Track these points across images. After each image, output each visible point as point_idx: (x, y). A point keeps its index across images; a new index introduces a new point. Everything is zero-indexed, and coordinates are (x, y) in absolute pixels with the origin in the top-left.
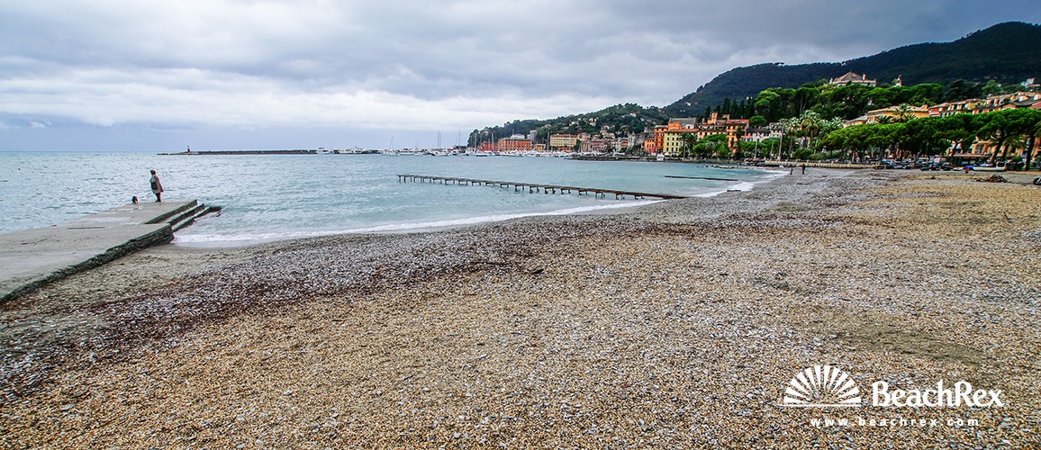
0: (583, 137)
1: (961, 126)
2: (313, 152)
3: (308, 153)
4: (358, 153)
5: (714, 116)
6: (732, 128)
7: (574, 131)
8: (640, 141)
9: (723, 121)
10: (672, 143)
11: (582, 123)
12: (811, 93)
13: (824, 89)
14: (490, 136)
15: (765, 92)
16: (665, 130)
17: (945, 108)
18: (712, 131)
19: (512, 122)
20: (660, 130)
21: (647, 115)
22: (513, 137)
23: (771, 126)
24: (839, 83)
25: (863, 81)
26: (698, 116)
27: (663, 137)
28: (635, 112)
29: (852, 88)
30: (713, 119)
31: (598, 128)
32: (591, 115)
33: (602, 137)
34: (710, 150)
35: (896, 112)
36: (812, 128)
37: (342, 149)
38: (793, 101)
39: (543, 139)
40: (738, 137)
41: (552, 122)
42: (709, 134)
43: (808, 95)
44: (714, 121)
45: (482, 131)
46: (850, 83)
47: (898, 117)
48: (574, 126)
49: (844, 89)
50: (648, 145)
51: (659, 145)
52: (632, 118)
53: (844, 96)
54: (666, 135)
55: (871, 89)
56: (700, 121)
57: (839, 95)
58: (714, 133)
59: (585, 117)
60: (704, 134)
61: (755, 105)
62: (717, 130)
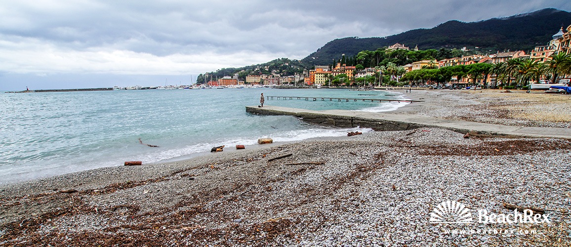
0: (264, 76)
1: (461, 70)
2: (111, 89)
3: (108, 90)
4: (139, 89)
5: (339, 65)
6: (350, 70)
7: (257, 74)
8: (302, 78)
9: (343, 67)
10: (319, 79)
11: (261, 69)
12: (382, 53)
13: (387, 51)
14: (209, 78)
15: (361, 52)
16: (315, 72)
17: (446, 62)
18: (338, 72)
19: (221, 69)
20: (312, 72)
21: (294, 64)
22: (225, 77)
23: (366, 70)
24: (393, 48)
25: (403, 47)
26: (329, 65)
27: (314, 76)
28: (287, 62)
29: (400, 51)
30: (338, 66)
31: (270, 71)
32: (264, 65)
33: (273, 77)
34: (340, 83)
35: (429, 63)
36: (393, 71)
37: (129, 87)
38: (373, 57)
39: (243, 78)
40: (354, 75)
41: (245, 69)
42: (337, 74)
43: (381, 54)
44: (339, 67)
45: (204, 75)
46: (398, 49)
47: (429, 66)
48: (257, 71)
49: (396, 52)
50: (306, 80)
51: (312, 80)
52: (286, 66)
53: (396, 55)
54: (316, 75)
55: (408, 51)
56: (331, 68)
57: (394, 54)
58: (340, 74)
59: (261, 65)
60: (334, 74)
61: (357, 59)
62: (341, 72)
